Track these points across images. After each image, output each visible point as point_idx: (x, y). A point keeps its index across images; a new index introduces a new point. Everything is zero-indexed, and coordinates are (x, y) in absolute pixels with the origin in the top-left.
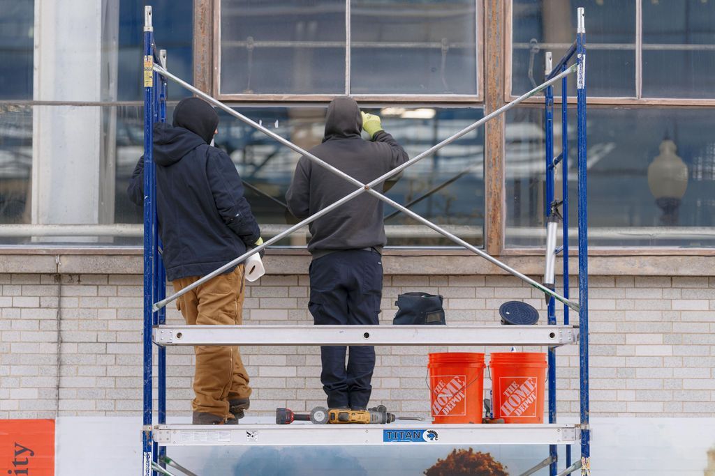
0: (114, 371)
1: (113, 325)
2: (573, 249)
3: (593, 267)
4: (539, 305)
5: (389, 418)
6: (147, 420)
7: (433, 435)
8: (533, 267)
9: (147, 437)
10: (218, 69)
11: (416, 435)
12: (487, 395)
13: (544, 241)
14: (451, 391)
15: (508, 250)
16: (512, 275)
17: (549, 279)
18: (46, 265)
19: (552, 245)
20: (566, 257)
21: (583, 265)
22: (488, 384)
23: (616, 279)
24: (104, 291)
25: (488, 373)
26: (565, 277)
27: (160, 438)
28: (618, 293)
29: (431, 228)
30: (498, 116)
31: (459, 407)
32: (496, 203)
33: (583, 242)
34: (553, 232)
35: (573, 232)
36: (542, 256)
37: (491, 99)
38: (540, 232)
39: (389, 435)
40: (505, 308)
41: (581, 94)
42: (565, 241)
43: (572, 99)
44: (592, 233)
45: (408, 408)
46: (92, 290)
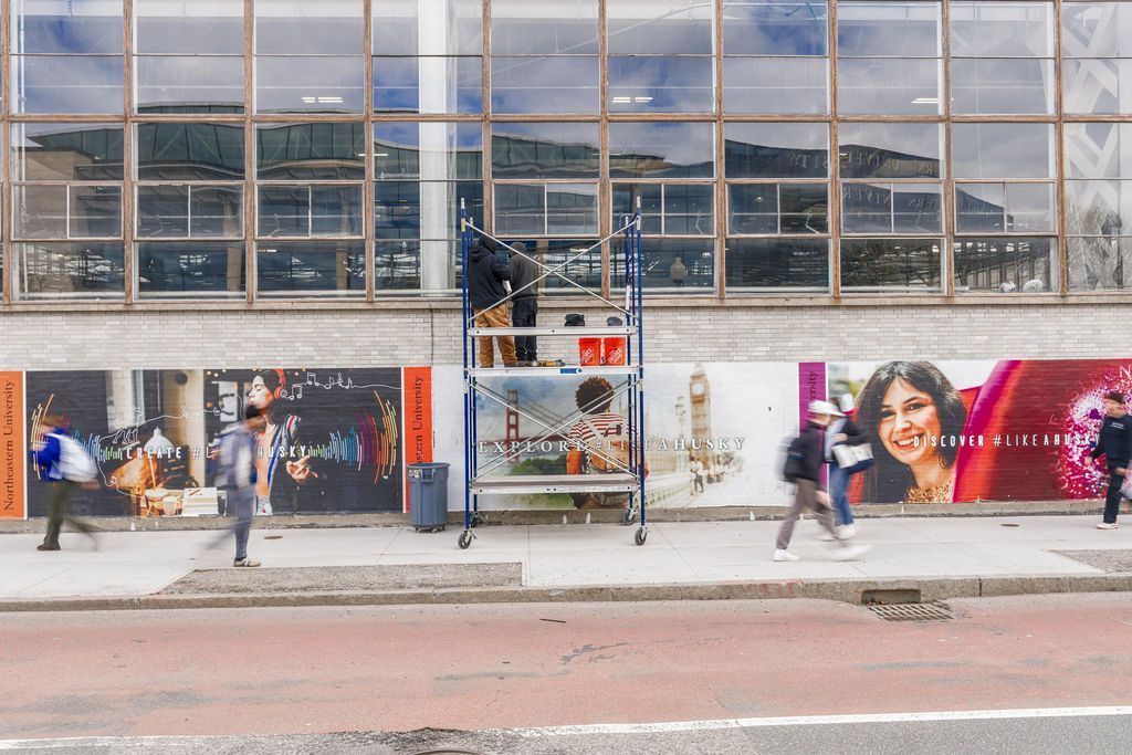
0: (454, 347)
1: (453, 329)
2: (636, 296)
3: (644, 303)
4: (624, 319)
5: (563, 364)
6: (466, 366)
7: (580, 371)
8: (621, 304)
9: (466, 373)
10: (493, 225)
11: (574, 371)
12: (602, 355)
13: (625, 293)
14: (588, 353)
15: (610, 297)
16: (613, 307)
17: (627, 308)
18: (426, 305)
19: (628, 295)
20: (634, 300)
21: (640, 302)
22: (603, 350)
23: (654, 308)
24: (450, 315)
25: (602, 346)
26: (633, 308)
27: (472, 373)
28: (655, 313)
29: (580, 289)
30: (606, 242)
31: (591, 360)
32: (606, 278)
33: (640, 293)
34: (629, 289)
35: (636, 290)
36: (624, 299)
37: (603, 236)
38: (623, 290)
39: (562, 371)
40: (609, 320)
41: (639, 233)
42: (633, 293)
43: (635, 236)
44: (643, 290)
45: (572, 361)
46: (444, 315)
